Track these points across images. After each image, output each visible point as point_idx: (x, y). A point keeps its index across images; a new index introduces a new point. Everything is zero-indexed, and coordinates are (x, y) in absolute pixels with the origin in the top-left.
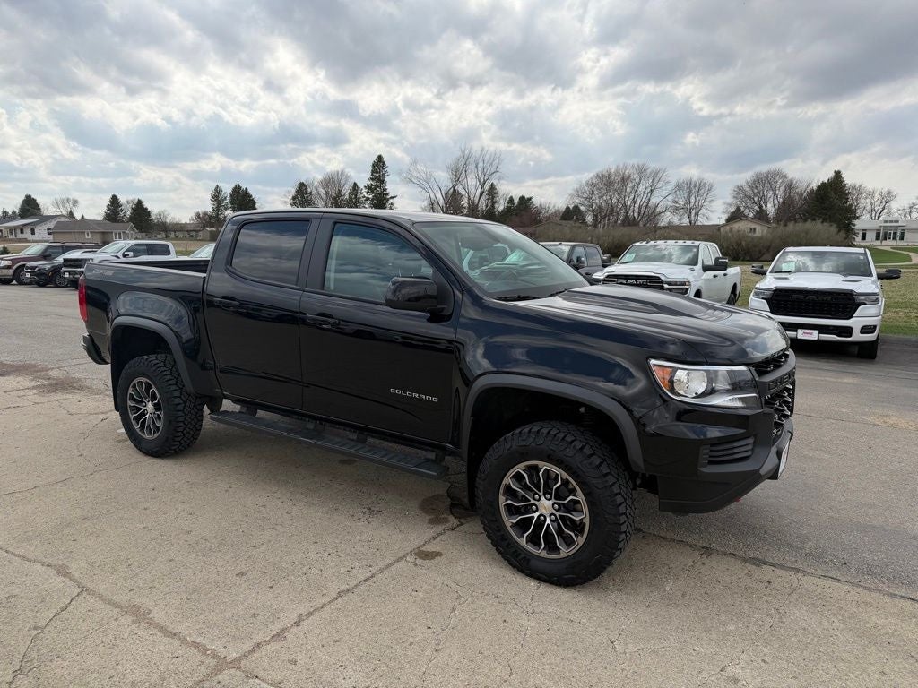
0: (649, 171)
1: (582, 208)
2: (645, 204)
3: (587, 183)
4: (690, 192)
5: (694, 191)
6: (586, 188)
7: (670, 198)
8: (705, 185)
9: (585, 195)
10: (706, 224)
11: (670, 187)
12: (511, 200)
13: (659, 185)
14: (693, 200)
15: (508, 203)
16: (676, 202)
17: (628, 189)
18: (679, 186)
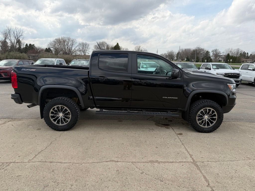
0: (71, 39)
1: (52, 49)
2: (71, 49)
3: (53, 41)
4: (83, 46)
5: (84, 46)
6: (53, 43)
7: (78, 47)
8: (87, 44)
9: (53, 45)
10: (88, 55)
11: (77, 44)
12: (27, 45)
13: (74, 43)
14: (84, 48)
15: (26, 46)
16: (80, 49)
17: (65, 44)
18: (80, 44)
